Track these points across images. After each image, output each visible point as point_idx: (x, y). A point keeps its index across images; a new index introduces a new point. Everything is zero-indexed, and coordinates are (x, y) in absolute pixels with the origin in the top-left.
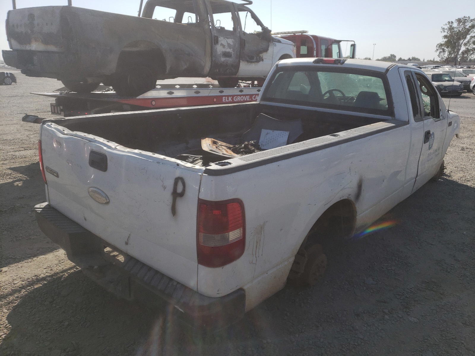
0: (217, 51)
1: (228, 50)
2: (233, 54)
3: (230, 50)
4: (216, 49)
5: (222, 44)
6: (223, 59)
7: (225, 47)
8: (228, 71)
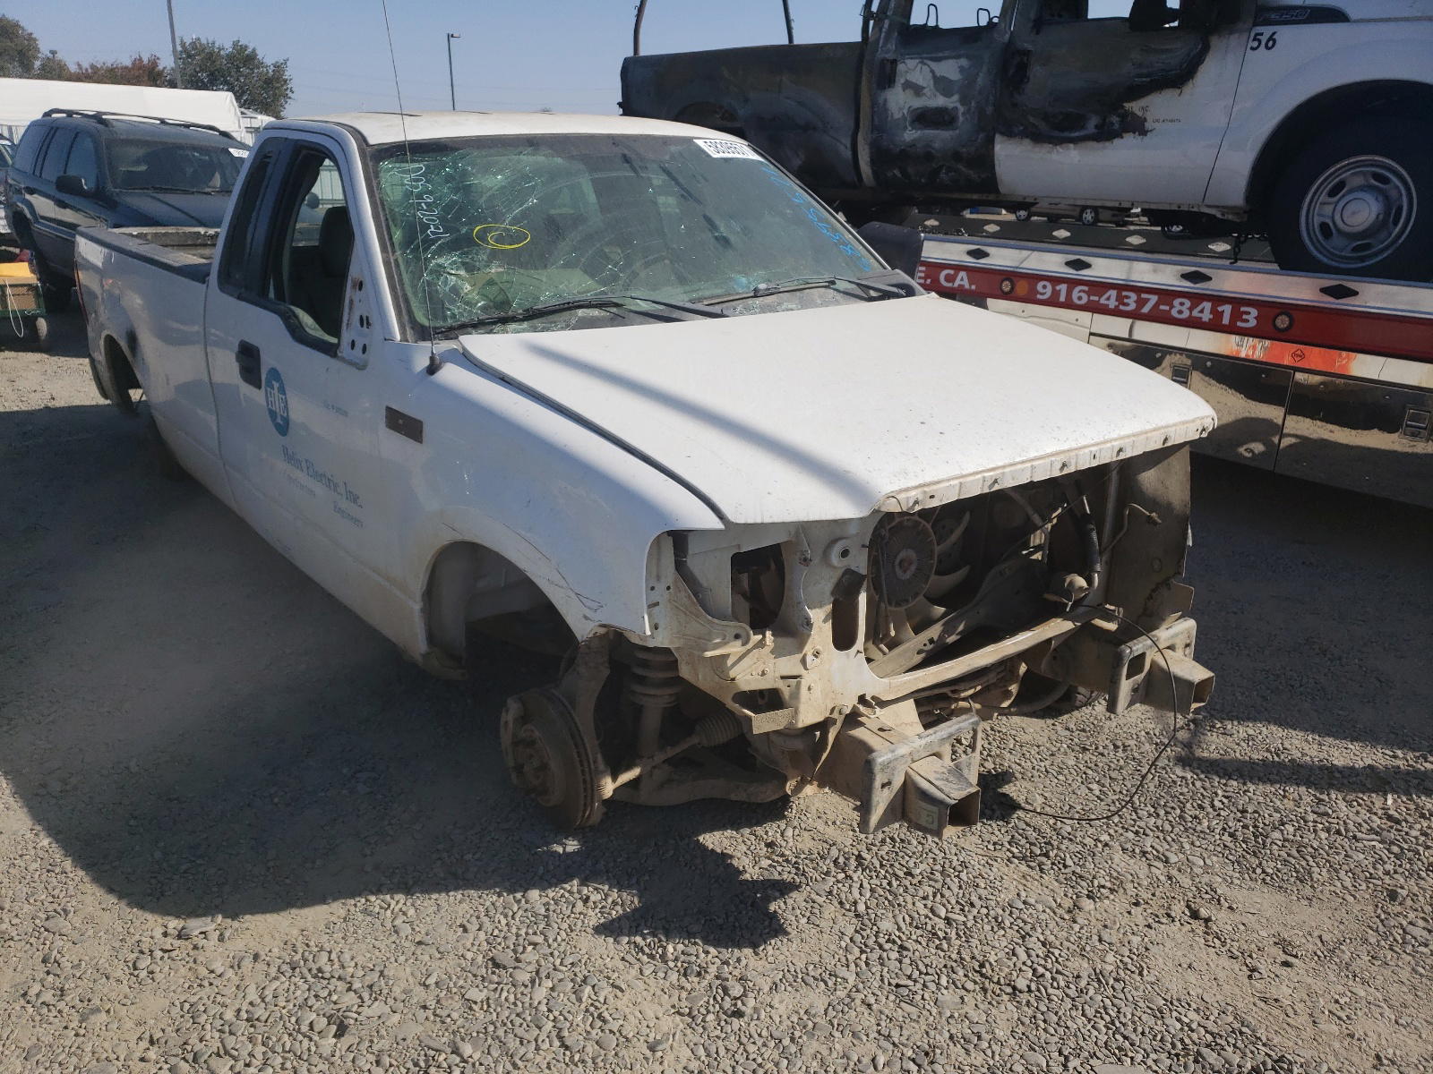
0: (886, 110)
1: (940, 101)
2: (963, 114)
3: (951, 102)
4: (885, 101)
5: (908, 85)
6: (910, 135)
7: (925, 91)
8: (943, 175)
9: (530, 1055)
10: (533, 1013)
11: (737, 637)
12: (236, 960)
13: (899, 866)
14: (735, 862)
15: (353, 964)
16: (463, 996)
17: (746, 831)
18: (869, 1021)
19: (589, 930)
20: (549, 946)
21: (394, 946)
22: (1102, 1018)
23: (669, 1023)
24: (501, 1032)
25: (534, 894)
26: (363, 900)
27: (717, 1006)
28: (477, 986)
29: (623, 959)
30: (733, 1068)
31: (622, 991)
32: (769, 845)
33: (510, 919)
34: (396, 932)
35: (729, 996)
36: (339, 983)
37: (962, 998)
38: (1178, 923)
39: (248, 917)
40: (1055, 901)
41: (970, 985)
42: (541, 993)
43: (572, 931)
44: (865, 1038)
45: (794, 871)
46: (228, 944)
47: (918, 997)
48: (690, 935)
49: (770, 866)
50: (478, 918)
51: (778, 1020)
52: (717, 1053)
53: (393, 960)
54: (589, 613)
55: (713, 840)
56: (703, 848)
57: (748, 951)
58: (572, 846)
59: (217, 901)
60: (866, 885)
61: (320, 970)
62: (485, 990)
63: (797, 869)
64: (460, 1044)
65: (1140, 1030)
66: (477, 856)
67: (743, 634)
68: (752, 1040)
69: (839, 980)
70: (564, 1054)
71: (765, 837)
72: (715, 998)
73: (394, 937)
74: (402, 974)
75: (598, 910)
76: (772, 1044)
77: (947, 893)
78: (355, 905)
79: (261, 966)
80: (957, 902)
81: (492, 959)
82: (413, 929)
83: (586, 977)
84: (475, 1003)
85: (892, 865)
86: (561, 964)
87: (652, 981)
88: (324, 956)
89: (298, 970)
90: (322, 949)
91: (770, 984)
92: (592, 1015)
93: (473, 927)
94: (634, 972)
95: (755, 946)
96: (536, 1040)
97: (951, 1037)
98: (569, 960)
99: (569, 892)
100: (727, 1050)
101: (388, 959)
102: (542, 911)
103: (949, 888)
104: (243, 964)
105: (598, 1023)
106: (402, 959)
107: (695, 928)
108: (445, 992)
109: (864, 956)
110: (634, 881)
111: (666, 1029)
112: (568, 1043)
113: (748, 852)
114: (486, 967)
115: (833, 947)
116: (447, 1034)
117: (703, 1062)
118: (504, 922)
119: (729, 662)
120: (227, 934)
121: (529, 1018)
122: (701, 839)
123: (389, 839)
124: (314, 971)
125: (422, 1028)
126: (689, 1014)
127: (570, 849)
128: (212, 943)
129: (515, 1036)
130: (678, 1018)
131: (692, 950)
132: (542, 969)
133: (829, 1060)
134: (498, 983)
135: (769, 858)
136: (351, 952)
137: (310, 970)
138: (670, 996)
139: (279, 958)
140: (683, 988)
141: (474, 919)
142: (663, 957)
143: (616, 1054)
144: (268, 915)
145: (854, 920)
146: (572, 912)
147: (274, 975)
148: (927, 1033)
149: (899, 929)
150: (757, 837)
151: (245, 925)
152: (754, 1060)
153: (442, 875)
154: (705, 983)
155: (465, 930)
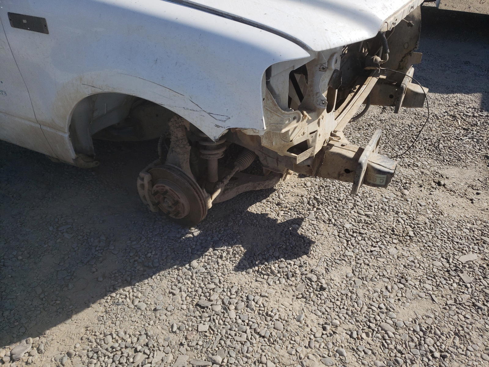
9: (251, 349)
10: (237, 326)
11: (294, 118)
12: (58, 361)
13: (333, 198)
14: (269, 216)
15: (128, 336)
16: (197, 330)
17: (264, 201)
18: (372, 271)
19: (232, 272)
20: (220, 287)
21: (142, 316)
22: (444, 238)
23: (298, 304)
24: (228, 343)
25: (194, 263)
26: (109, 298)
27: (311, 288)
28: (201, 323)
29: (256, 281)
30: (338, 316)
31: (267, 297)
32: (278, 204)
33: (191, 280)
34: (139, 309)
35: (313, 282)
36: (128, 350)
37: (395, 247)
38: (437, 190)
39: (48, 332)
40: (395, 194)
41: (395, 241)
42: (233, 314)
43: (224, 275)
44: (376, 280)
45: (296, 213)
46: (46, 353)
47: (382, 254)
48: (278, 258)
49: (284, 213)
50: (176, 285)
51: (339, 285)
52: (326, 311)
53: (147, 325)
54: (219, 123)
55: (255, 209)
56: (251, 214)
57: (305, 257)
58: (196, 232)
59: (23, 330)
60: (328, 210)
61: (112, 348)
62: (206, 323)
63: (296, 211)
64: (214, 357)
65: (459, 237)
66: (153, 253)
67: (297, 116)
68: (336, 299)
69: (349, 257)
70: (265, 341)
71: (274, 201)
72: (308, 285)
73: (139, 312)
74: (158, 331)
75: (229, 260)
76: (344, 297)
77: (358, 203)
78: (107, 302)
79: (76, 359)
80: (365, 206)
81: (197, 305)
82: (147, 304)
83: (247, 297)
84: (206, 332)
85: (330, 198)
86: (231, 294)
87: (276, 287)
88: (109, 337)
89: (100, 353)
90: (105, 335)
91: (324, 269)
92: (263, 315)
93: (177, 291)
94: (266, 285)
95: (306, 253)
96: (247, 339)
97: (404, 266)
98: (233, 291)
99: (210, 256)
100: (330, 308)
101: (144, 325)
102: (204, 270)
103: (358, 201)
104: (64, 362)
105: (269, 318)
106: (152, 323)
107: (277, 254)
108: (186, 332)
109: (350, 243)
110: (235, 240)
111: (298, 309)
112: (263, 335)
113: (271, 210)
114: (198, 310)
115: (335, 243)
116: (203, 355)
117: (324, 318)
118: (189, 283)
119: (290, 133)
120: (42, 348)
121: (237, 330)
122: (248, 210)
123: (101, 259)
124: (110, 349)
125: (188, 357)
126: (303, 297)
127: (196, 234)
128: (36, 357)
129: (237, 341)
130: (299, 300)
131: (282, 265)
132: (225, 301)
133: (371, 296)
134: (210, 317)
135: (282, 210)
136: (123, 330)
137: (107, 350)
138: (288, 291)
139: (83, 350)
140: (291, 285)
141: (174, 287)
142: (272, 272)
143: (287, 331)
144: (59, 326)
145: (335, 228)
146: (219, 266)
147: (87, 361)
148: (396, 268)
149: (353, 225)
150: (270, 202)
151: (50, 339)
152: (343, 308)
153: (142, 269)
154: (299, 279)
155: (174, 294)
